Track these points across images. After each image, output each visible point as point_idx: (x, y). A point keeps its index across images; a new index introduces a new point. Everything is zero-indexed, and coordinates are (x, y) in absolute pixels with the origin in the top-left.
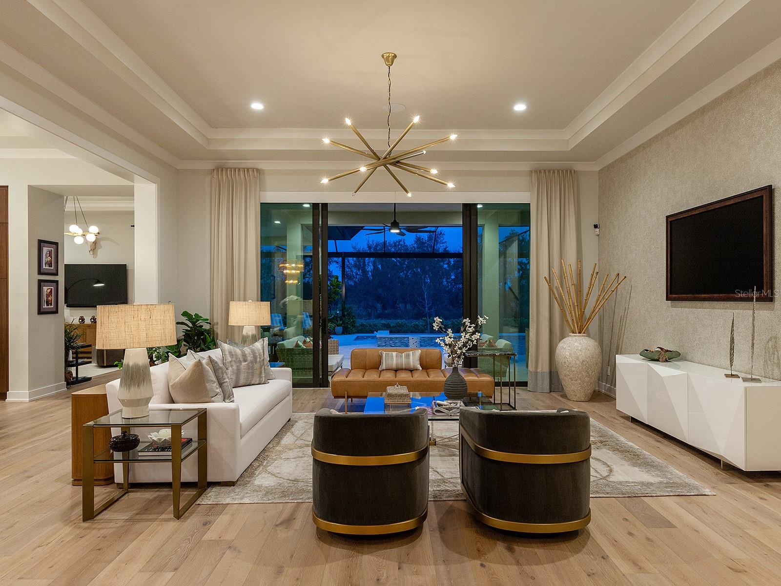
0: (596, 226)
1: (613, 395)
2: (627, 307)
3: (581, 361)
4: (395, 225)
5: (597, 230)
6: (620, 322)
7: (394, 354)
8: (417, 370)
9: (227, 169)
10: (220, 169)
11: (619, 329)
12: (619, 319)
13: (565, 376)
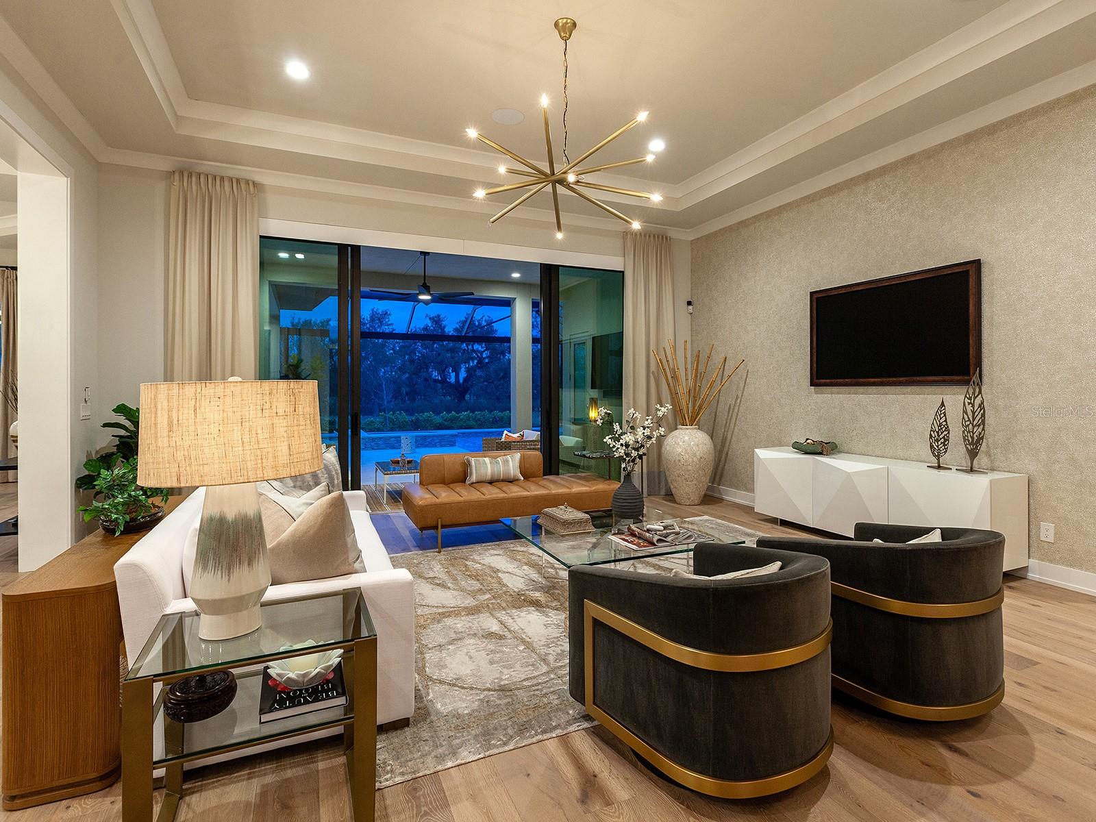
0: (689, 303)
1: (717, 495)
2: (740, 395)
3: (699, 458)
4: (426, 289)
5: (690, 307)
6: (728, 413)
7: (487, 460)
8: (517, 480)
9: (199, 175)
10: (184, 173)
11: (727, 419)
12: (727, 409)
13: (679, 477)
